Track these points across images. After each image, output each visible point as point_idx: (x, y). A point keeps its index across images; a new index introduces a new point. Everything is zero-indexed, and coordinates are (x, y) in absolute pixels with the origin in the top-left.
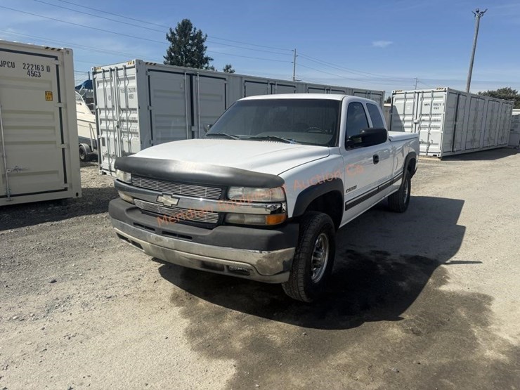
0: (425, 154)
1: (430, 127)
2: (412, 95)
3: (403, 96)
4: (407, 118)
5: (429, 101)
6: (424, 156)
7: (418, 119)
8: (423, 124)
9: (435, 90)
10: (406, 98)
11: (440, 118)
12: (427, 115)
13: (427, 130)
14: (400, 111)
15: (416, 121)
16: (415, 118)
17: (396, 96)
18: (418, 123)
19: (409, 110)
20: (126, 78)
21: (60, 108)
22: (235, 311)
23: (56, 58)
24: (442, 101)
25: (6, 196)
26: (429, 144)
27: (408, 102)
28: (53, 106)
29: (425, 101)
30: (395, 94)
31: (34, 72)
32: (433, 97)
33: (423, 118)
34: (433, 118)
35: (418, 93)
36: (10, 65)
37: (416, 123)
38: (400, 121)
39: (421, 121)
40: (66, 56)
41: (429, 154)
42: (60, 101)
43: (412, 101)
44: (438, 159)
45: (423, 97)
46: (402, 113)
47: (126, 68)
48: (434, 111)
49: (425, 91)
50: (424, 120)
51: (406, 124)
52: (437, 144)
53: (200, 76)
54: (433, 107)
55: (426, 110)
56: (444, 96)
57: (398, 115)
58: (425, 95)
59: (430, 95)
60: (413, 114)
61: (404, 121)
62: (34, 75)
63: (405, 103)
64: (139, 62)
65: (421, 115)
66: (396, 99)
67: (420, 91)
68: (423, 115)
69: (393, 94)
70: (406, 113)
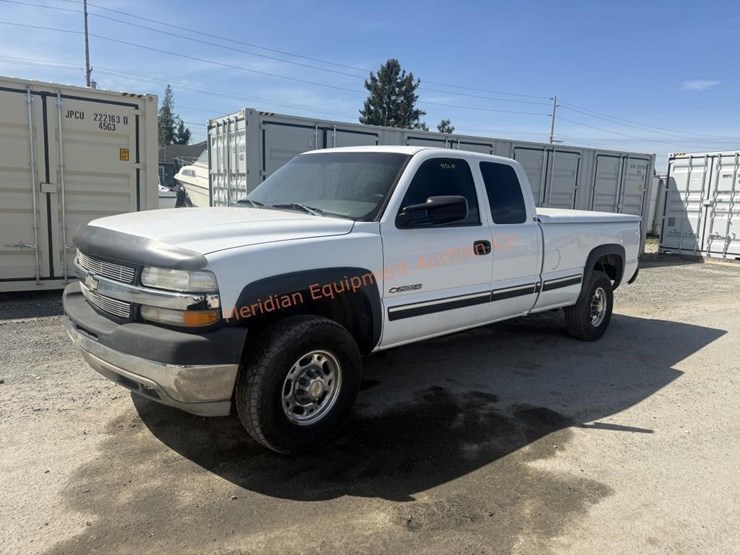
0: (721, 256)
1: (731, 212)
2: (702, 161)
3: (687, 162)
4: (692, 197)
5: (731, 170)
6: (719, 259)
7: (711, 199)
8: (720, 206)
10: (691, 165)
12: (726, 192)
13: (726, 217)
14: (681, 186)
15: (708, 203)
16: (705, 198)
17: (675, 163)
18: (711, 205)
19: (696, 184)
20: (238, 134)
21: (138, 170)
22: (172, 451)
23: (137, 107)
25: (63, 278)
26: (729, 240)
27: (695, 171)
28: (130, 166)
29: (725, 170)
30: (674, 159)
31: (107, 124)
32: (737, 164)
33: (720, 197)
34: (737, 198)
35: (713, 157)
36: (78, 115)
37: (707, 206)
38: (681, 202)
39: (715, 201)
40: (148, 104)
41: (728, 257)
42: (138, 161)
43: (701, 170)
45: (720, 164)
46: (684, 189)
47: (237, 121)
49: (723, 154)
50: (721, 201)
51: (690, 207)
53: (337, 130)
54: (737, 180)
55: (726, 185)
57: (678, 193)
58: (724, 160)
59: (732, 160)
60: (703, 190)
61: (687, 201)
62: (107, 128)
63: (689, 174)
64: (250, 112)
65: (717, 192)
66: (674, 167)
67: (716, 154)
68: (719, 192)
69: (671, 159)
70: (690, 190)
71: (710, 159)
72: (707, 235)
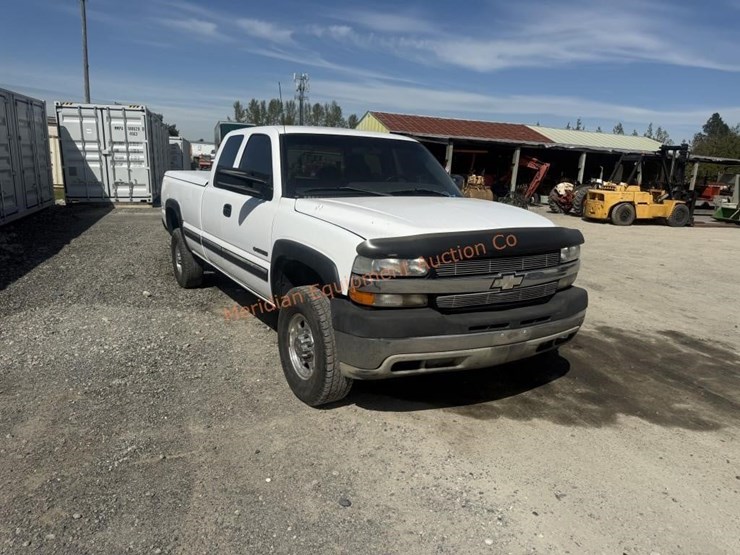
0: (128, 200)
1: (129, 162)
2: (92, 112)
3: (76, 112)
4: (88, 146)
5: (121, 123)
6: (127, 203)
7: (108, 148)
8: (117, 156)
9: (127, 108)
10: (81, 116)
11: (141, 148)
12: (121, 143)
13: (125, 166)
14: (75, 135)
15: (105, 152)
16: (102, 147)
17: (63, 111)
18: (109, 155)
19: (90, 134)
24: (140, 124)
26: (132, 186)
27: (86, 121)
29: (115, 123)
30: (61, 107)
32: (125, 118)
33: (116, 147)
34: (131, 148)
35: (102, 109)
37: (106, 155)
38: (78, 151)
39: (113, 152)
41: (135, 200)
43: (93, 121)
44: (148, 206)
45: (110, 118)
46: (79, 138)
48: (131, 139)
49: (83, 106)
50: (117, 151)
51: (89, 156)
52: (144, 185)
54: (129, 132)
55: (118, 136)
56: (142, 118)
57: (73, 142)
58: (112, 113)
59: (120, 113)
60: (99, 141)
61: (85, 151)
63: (81, 123)
65: (113, 143)
66: (63, 116)
67: (105, 107)
68: (115, 143)
69: (57, 107)
70: (85, 139)
71: (99, 111)
72: (112, 182)
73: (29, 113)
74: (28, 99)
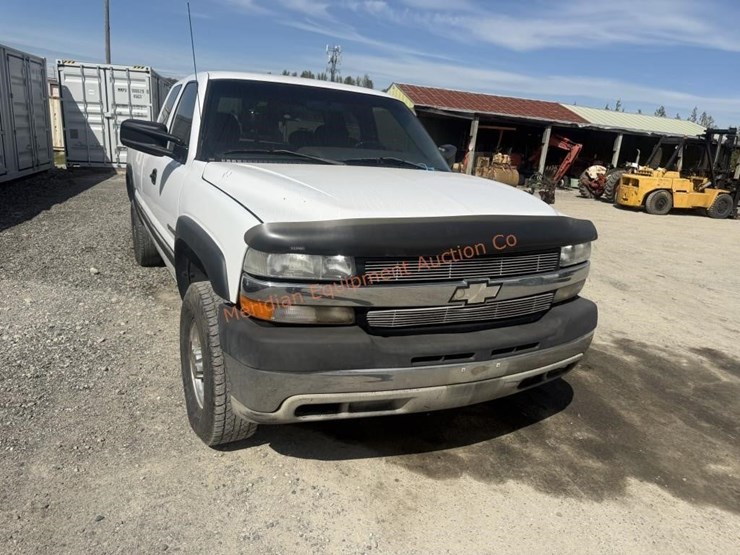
2: (94, 72)
3: (78, 71)
4: (90, 108)
5: (124, 84)
7: (111, 111)
8: (119, 119)
9: (131, 68)
10: (84, 75)
11: (145, 112)
12: (124, 106)
14: (77, 96)
15: (108, 115)
16: (105, 110)
17: (65, 70)
18: (112, 117)
19: (93, 95)
24: (145, 86)
27: (89, 81)
29: (119, 84)
30: (63, 66)
32: (129, 79)
33: (119, 110)
34: (135, 111)
35: (105, 69)
37: (108, 118)
38: (79, 112)
39: (116, 114)
43: (95, 82)
45: (113, 78)
46: (81, 99)
48: (135, 101)
49: (86, 65)
50: (120, 114)
51: (91, 118)
54: (132, 94)
55: (122, 98)
56: (147, 80)
57: (75, 103)
58: (116, 74)
59: (124, 74)
60: (101, 103)
61: (87, 113)
63: (83, 84)
65: (116, 105)
66: (65, 75)
67: (108, 67)
68: (118, 105)
69: (59, 66)
70: (88, 100)
71: (102, 71)
72: (114, 147)
73: (26, 70)
74: (23, 54)
